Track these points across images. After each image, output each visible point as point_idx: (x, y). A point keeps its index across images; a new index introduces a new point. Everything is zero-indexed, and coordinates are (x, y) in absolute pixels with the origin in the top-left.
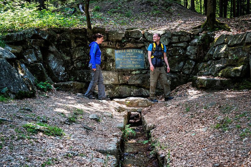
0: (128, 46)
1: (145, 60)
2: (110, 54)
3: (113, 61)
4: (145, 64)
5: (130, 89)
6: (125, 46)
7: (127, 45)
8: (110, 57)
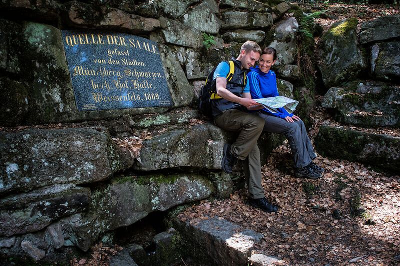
0: (113, 20)
1: (168, 76)
2: (45, 46)
3: (61, 77)
4: (171, 91)
5: (147, 187)
6: (101, 17)
7: (109, 15)
8: (45, 59)
